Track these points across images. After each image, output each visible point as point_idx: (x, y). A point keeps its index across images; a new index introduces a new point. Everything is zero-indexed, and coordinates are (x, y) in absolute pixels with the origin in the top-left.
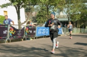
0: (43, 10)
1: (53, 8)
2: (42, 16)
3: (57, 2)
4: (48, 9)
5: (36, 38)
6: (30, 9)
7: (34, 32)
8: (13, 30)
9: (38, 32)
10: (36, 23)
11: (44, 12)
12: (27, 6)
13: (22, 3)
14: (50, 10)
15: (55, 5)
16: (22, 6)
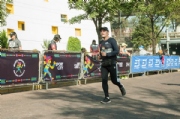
0: (144, 23)
1: (163, 20)
2: (142, 35)
3: (170, 9)
4: (152, 22)
5: (130, 76)
6: (120, 23)
7: (127, 64)
8: (89, 62)
9: (134, 64)
10: (131, 49)
11: (146, 27)
12: (116, 19)
13: (105, 14)
14: (157, 24)
15: (167, 15)
16: (107, 19)
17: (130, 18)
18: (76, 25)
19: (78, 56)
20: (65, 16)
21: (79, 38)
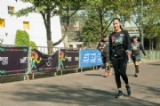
0: (93, 17)
2: (92, 29)
3: (118, 3)
4: (101, 17)
5: (79, 71)
7: (76, 59)
8: (37, 56)
9: (83, 59)
10: (81, 43)
13: (54, 7)
14: (106, 19)
15: (115, 9)
16: (55, 12)
17: (79, 12)
18: (23, 18)
19: (25, 50)
20: (12, 8)
21: (27, 31)
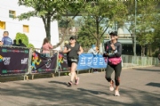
1: (107, 21)
2: (87, 35)
3: (114, 11)
4: (98, 23)
6: (67, 22)
11: (91, 27)
12: (63, 18)
13: (54, 12)
14: (101, 25)
15: (111, 17)
16: (55, 17)
17: (76, 18)
18: (25, 22)
19: (26, 52)
20: (13, 12)
21: (26, 34)
